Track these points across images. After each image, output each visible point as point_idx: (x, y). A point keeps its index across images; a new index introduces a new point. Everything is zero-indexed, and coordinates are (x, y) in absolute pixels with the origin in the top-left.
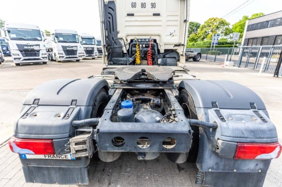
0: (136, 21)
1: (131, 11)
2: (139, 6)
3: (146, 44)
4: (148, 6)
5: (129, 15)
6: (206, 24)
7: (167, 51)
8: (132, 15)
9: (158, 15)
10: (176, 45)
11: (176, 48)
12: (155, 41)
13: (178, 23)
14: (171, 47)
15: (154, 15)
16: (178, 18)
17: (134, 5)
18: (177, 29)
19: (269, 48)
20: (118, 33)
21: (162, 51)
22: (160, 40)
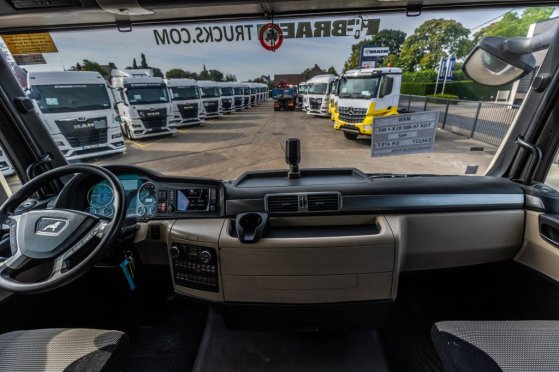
6: (418, 34)
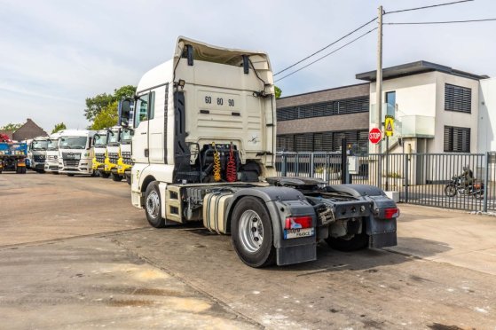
0: (212, 120)
1: (206, 106)
2: (214, 101)
3: (225, 153)
4: (226, 103)
5: (202, 112)
7: (249, 161)
8: (207, 112)
9: (238, 114)
10: (259, 154)
11: (258, 157)
12: (235, 147)
13: (260, 126)
14: (253, 157)
15: (234, 114)
16: (260, 120)
17: (208, 100)
18: (259, 133)
19: (323, 156)
20: (187, 135)
21: (243, 162)
22: (241, 146)
